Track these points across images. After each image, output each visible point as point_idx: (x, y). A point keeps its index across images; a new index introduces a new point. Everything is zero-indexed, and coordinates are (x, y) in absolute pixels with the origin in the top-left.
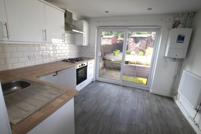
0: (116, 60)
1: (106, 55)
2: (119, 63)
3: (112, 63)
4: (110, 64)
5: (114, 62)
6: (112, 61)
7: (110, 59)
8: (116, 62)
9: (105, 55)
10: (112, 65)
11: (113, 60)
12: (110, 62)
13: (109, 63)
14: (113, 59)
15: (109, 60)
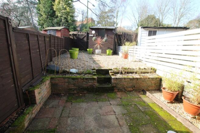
0: (82, 70)
1: (54, 59)
2: (90, 76)
3: (73, 79)
4: (69, 82)
5: (78, 76)
6: (71, 73)
7: (68, 70)
8: (82, 76)
9: (51, 60)
10: (74, 84)
11: (73, 70)
12: (69, 78)
13: (66, 80)
14: (73, 68)
15: (65, 72)
